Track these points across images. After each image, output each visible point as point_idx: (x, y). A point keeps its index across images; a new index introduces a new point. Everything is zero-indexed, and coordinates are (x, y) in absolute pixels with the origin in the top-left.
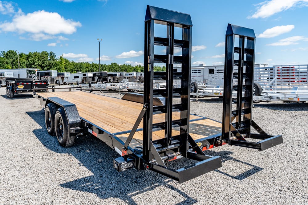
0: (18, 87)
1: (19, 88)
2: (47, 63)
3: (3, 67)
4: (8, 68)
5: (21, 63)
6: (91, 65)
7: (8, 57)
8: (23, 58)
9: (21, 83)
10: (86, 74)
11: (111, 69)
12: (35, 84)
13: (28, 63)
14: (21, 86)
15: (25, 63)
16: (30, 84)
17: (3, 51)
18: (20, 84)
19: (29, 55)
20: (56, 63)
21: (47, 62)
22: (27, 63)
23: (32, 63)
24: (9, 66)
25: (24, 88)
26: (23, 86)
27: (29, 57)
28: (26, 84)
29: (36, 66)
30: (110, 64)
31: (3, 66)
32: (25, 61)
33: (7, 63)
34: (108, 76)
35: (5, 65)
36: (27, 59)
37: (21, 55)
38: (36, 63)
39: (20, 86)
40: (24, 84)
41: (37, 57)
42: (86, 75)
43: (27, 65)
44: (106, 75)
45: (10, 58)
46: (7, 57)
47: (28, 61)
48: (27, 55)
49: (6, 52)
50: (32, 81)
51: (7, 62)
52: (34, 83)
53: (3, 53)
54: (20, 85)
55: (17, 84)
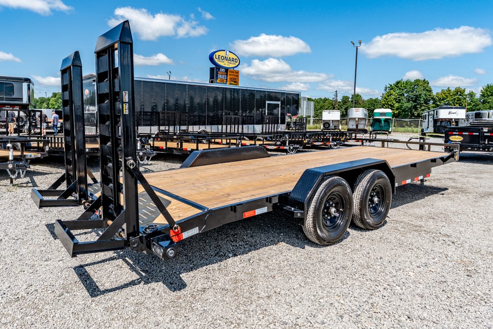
0: (451, 139)
1: (453, 140)
9: (457, 132)
12: (489, 134)
14: (457, 137)
16: (478, 134)
18: (454, 133)
25: (462, 142)
26: (460, 137)
28: (467, 133)
39: (453, 137)
40: (464, 133)
50: (482, 129)
52: (486, 132)
54: (455, 135)
55: (450, 133)
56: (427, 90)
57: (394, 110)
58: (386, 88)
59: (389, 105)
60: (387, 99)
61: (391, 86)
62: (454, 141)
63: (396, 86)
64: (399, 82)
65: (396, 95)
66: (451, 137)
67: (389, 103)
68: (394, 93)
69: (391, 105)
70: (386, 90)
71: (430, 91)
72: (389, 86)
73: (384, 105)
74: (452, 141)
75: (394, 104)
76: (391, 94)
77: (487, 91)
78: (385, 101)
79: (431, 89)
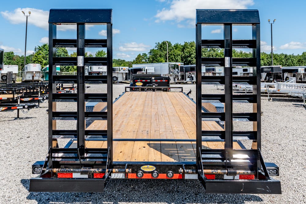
0: (137, 85)
2: (206, 55)
3: (156, 61)
4: (161, 62)
5: (175, 56)
6: (269, 57)
7: (162, 49)
8: (178, 49)
10: (247, 69)
11: (302, 62)
12: (155, 81)
13: (184, 55)
14: (139, 83)
15: (179, 55)
16: (149, 81)
17: (157, 43)
18: (138, 81)
19: (185, 45)
20: (217, 55)
21: (206, 53)
22: (182, 55)
23: (188, 56)
24: (163, 59)
25: (142, 86)
26: (141, 83)
27: (185, 48)
28: (144, 81)
29: (192, 58)
30: (301, 54)
31: (156, 59)
32: (179, 52)
33: (160, 56)
34: (283, 73)
35: (158, 59)
36: (183, 50)
37: (176, 47)
38: (192, 55)
39: (138, 83)
40: (143, 81)
41: (193, 48)
42: (247, 71)
43: (182, 58)
44: (280, 71)
45: (164, 50)
46: (160, 49)
47: (184, 52)
48: (182, 46)
49: (160, 43)
51: (160, 54)
53: (158, 45)
55: (136, 81)
56: (65, 52)
57: (42, 65)
58: (36, 48)
59: (39, 61)
60: (37, 57)
61: (40, 47)
62: (138, 86)
63: (43, 48)
64: (45, 45)
65: (44, 54)
66: (137, 83)
67: (39, 60)
68: (42, 53)
69: (40, 62)
70: (35, 50)
71: (67, 53)
72: (38, 47)
73: (35, 61)
74: (137, 86)
75: (42, 61)
76: (40, 53)
77: (99, 54)
78: (35, 58)
79: (67, 51)
